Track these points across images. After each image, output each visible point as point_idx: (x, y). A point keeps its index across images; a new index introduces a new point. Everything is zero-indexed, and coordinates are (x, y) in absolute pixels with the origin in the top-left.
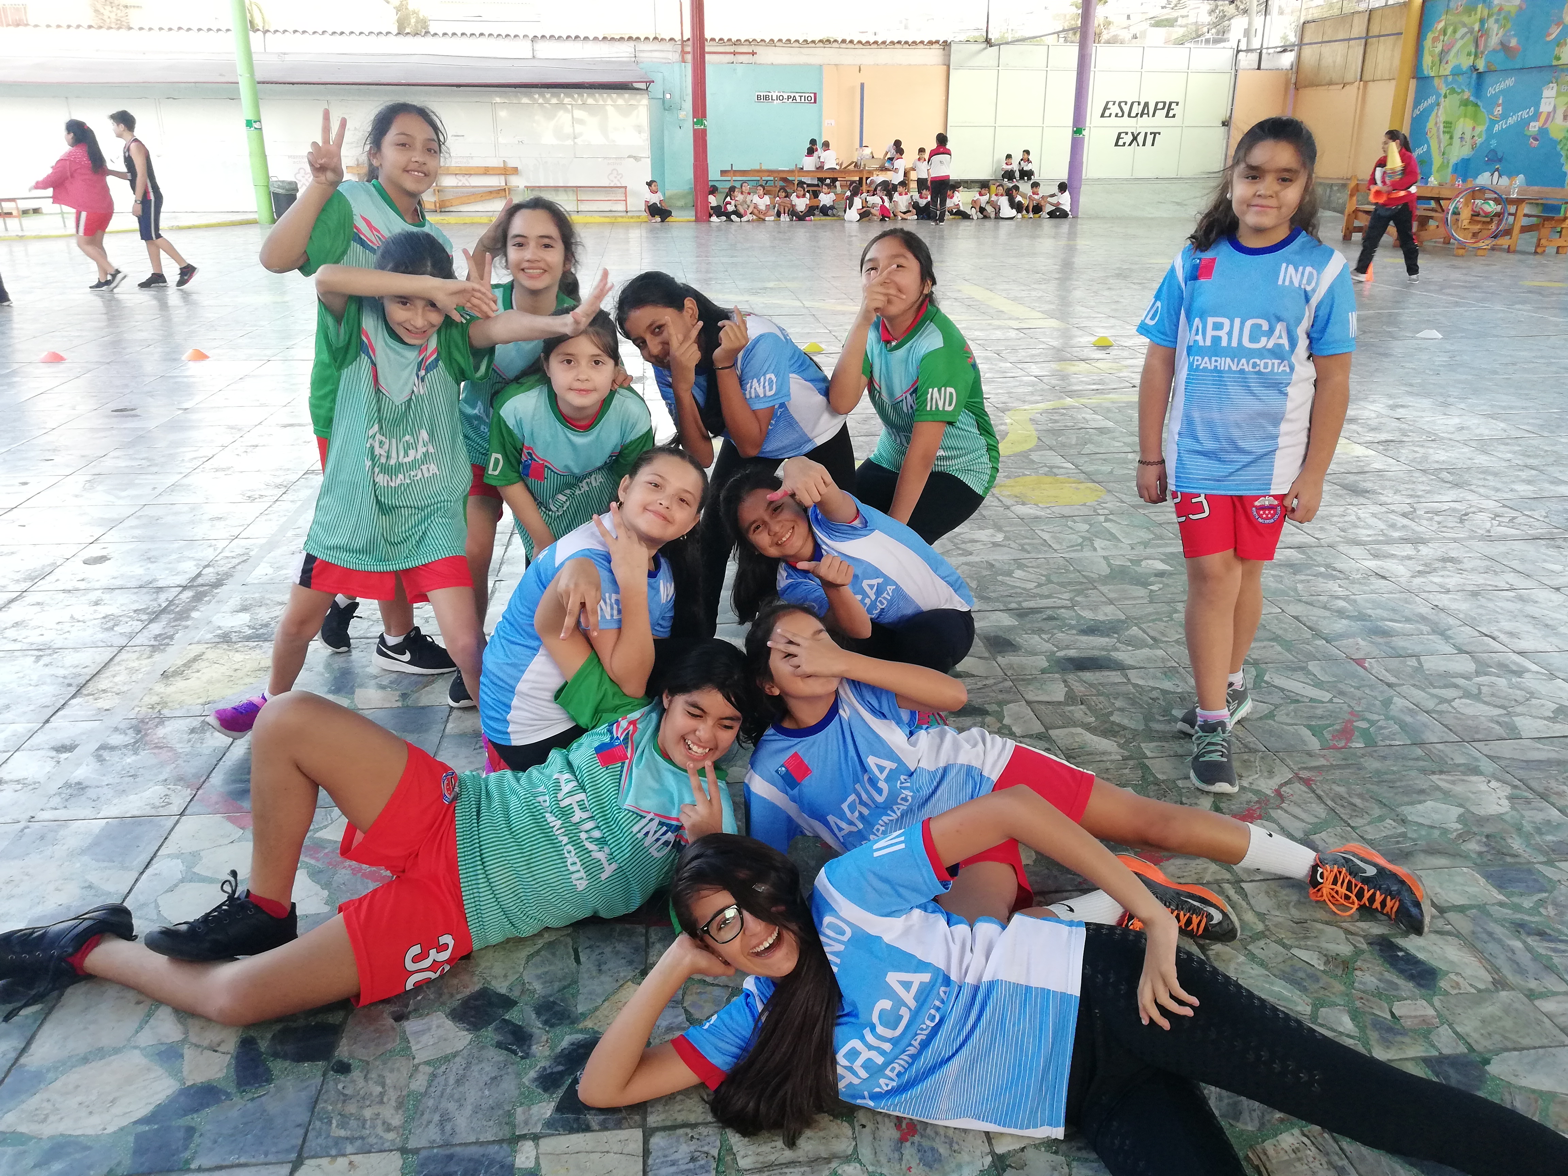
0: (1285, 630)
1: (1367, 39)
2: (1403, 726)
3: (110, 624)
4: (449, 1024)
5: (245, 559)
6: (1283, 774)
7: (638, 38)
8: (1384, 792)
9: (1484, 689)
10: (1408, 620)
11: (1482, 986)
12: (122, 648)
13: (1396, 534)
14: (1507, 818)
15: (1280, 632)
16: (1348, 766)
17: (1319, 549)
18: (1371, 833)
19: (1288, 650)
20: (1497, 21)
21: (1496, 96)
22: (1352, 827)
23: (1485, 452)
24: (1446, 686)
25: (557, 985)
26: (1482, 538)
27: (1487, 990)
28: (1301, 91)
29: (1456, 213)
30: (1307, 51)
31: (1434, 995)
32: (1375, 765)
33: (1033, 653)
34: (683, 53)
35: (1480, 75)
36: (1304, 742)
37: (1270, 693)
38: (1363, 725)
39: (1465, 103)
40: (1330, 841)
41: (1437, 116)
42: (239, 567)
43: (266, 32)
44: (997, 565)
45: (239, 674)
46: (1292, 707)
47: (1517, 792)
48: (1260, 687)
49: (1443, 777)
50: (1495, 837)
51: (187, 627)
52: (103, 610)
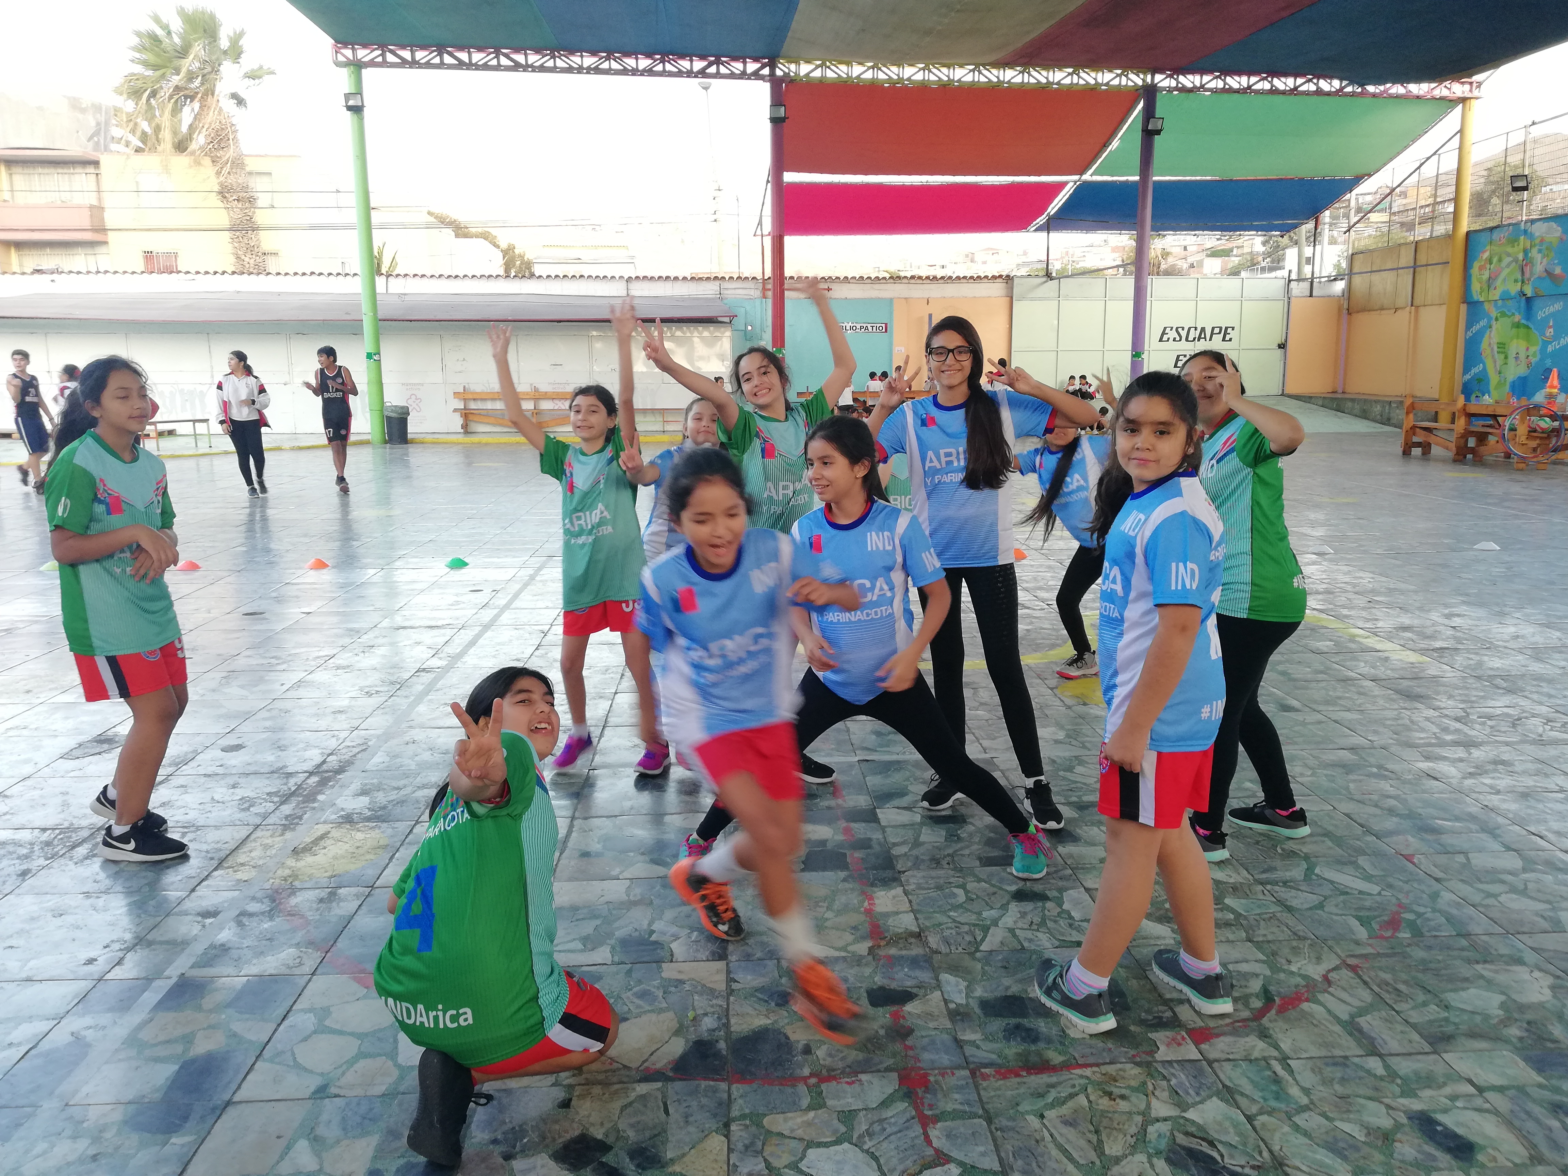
0: (1336, 826)
1: (1415, 267)
2: (1450, 919)
3: (246, 805)
4: (552, 1164)
5: (364, 747)
6: (1330, 961)
7: (723, 278)
8: (1429, 979)
9: (1530, 886)
10: (1457, 819)
11: (1518, 1161)
12: (257, 826)
13: (1448, 738)
14: (1548, 1005)
15: (1331, 828)
16: (1394, 955)
17: (1372, 751)
18: (1415, 1017)
19: (1339, 846)
20: (1540, 251)
21: (1546, 320)
22: (1397, 1012)
23: (1539, 660)
24: (1492, 882)
25: (647, 1134)
26: (1534, 742)
27: (1524, 1165)
28: (1354, 316)
29: (1513, 429)
30: (1357, 280)
31: (1472, 1166)
32: (1419, 953)
33: (1093, 844)
34: (764, 289)
35: (1528, 300)
36: (1352, 931)
37: (1320, 885)
38: (1410, 916)
39: (1517, 325)
40: (1374, 1023)
41: (1490, 337)
42: (359, 756)
43: (388, 276)
44: (1058, 761)
45: (361, 851)
46: (1342, 898)
47: (1559, 982)
48: (1311, 879)
49: (1487, 966)
50: (1536, 1023)
51: (314, 808)
52: (240, 793)
